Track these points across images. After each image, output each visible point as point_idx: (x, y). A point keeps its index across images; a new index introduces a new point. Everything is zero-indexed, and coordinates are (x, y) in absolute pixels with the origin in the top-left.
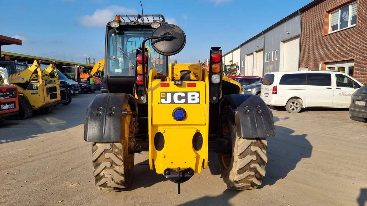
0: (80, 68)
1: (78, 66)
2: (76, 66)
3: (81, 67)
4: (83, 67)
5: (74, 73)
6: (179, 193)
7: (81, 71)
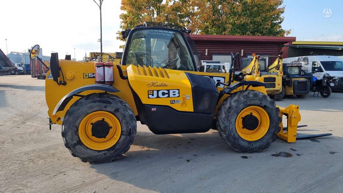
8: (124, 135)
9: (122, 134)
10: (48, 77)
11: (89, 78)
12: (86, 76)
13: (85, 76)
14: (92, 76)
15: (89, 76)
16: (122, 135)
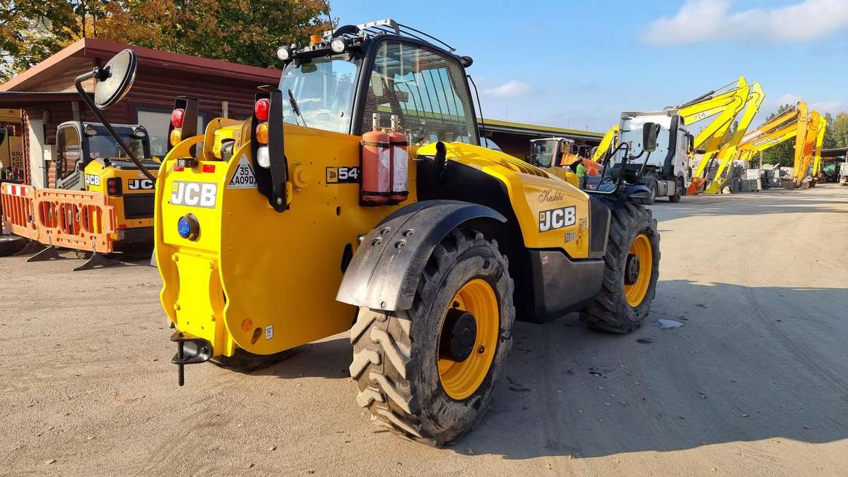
0: (565, 143)
1: (560, 139)
2: (554, 139)
3: (566, 140)
4: (572, 141)
5: (551, 154)
6: (182, 383)
7: (566, 150)
8: (505, 341)
9: (500, 338)
10: (232, 181)
11: (340, 181)
12: (333, 175)
13: (331, 177)
14: (346, 177)
15: (340, 177)
16: (500, 341)
